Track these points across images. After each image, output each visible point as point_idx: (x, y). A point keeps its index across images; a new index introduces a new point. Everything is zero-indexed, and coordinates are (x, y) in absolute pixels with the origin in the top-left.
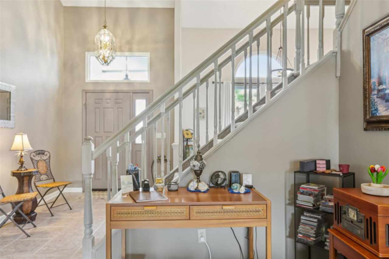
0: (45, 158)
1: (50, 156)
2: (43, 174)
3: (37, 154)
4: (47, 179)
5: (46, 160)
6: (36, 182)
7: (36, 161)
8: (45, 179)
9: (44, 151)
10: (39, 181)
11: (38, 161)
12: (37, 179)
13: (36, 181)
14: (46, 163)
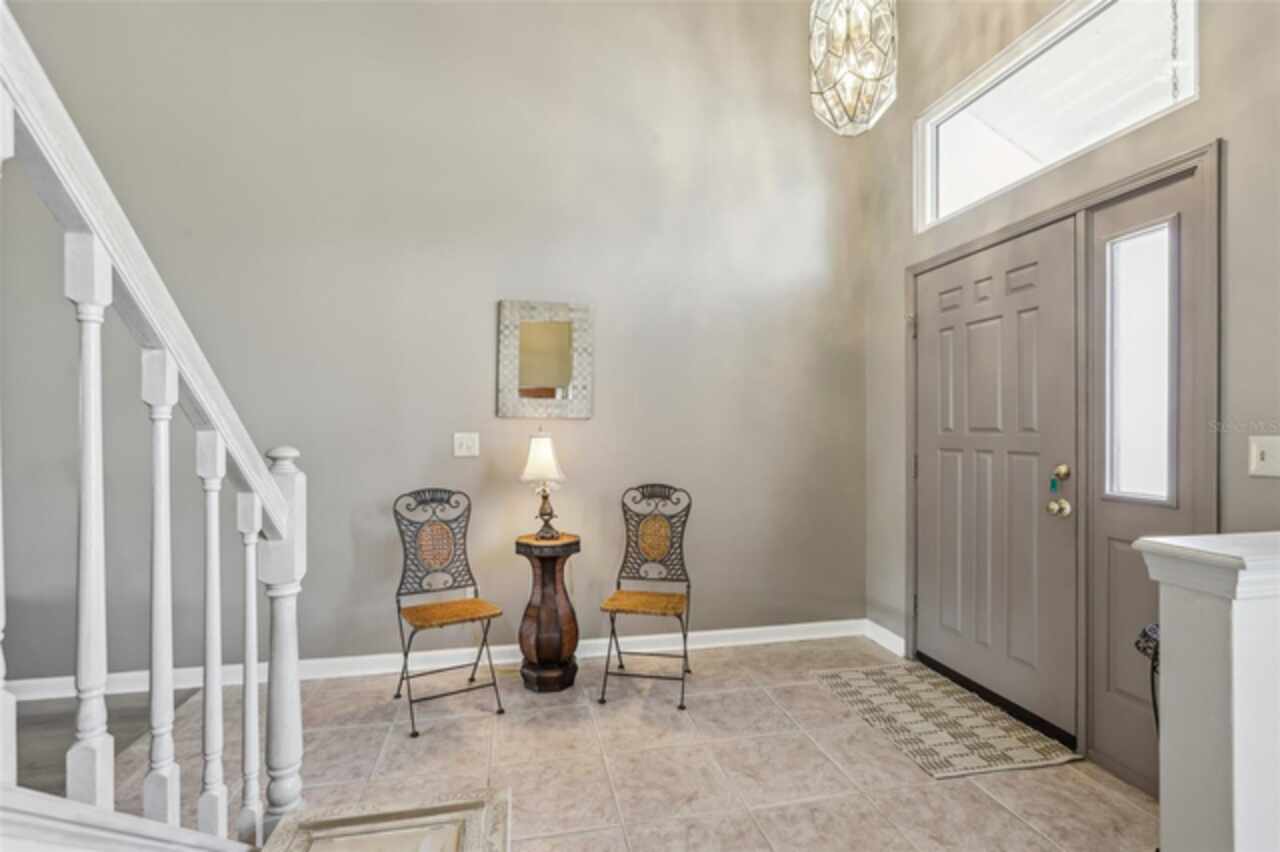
0: (669, 509)
1: (689, 507)
2: (654, 561)
3: (644, 496)
4: (663, 576)
5: (672, 517)
6: (624, 578)
7: (637, 515)
8: (656, 576)
9: (670, 488)
10: (634, 578)
11: (641, 517)
12: (628, 570)
13: (624, 574)
14: (672, 526)
